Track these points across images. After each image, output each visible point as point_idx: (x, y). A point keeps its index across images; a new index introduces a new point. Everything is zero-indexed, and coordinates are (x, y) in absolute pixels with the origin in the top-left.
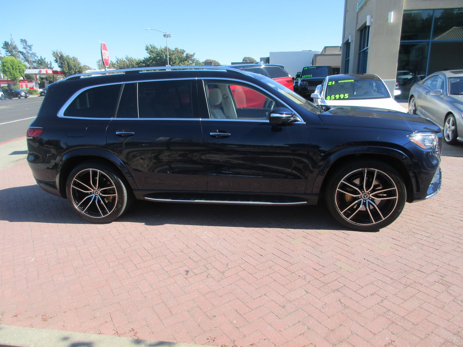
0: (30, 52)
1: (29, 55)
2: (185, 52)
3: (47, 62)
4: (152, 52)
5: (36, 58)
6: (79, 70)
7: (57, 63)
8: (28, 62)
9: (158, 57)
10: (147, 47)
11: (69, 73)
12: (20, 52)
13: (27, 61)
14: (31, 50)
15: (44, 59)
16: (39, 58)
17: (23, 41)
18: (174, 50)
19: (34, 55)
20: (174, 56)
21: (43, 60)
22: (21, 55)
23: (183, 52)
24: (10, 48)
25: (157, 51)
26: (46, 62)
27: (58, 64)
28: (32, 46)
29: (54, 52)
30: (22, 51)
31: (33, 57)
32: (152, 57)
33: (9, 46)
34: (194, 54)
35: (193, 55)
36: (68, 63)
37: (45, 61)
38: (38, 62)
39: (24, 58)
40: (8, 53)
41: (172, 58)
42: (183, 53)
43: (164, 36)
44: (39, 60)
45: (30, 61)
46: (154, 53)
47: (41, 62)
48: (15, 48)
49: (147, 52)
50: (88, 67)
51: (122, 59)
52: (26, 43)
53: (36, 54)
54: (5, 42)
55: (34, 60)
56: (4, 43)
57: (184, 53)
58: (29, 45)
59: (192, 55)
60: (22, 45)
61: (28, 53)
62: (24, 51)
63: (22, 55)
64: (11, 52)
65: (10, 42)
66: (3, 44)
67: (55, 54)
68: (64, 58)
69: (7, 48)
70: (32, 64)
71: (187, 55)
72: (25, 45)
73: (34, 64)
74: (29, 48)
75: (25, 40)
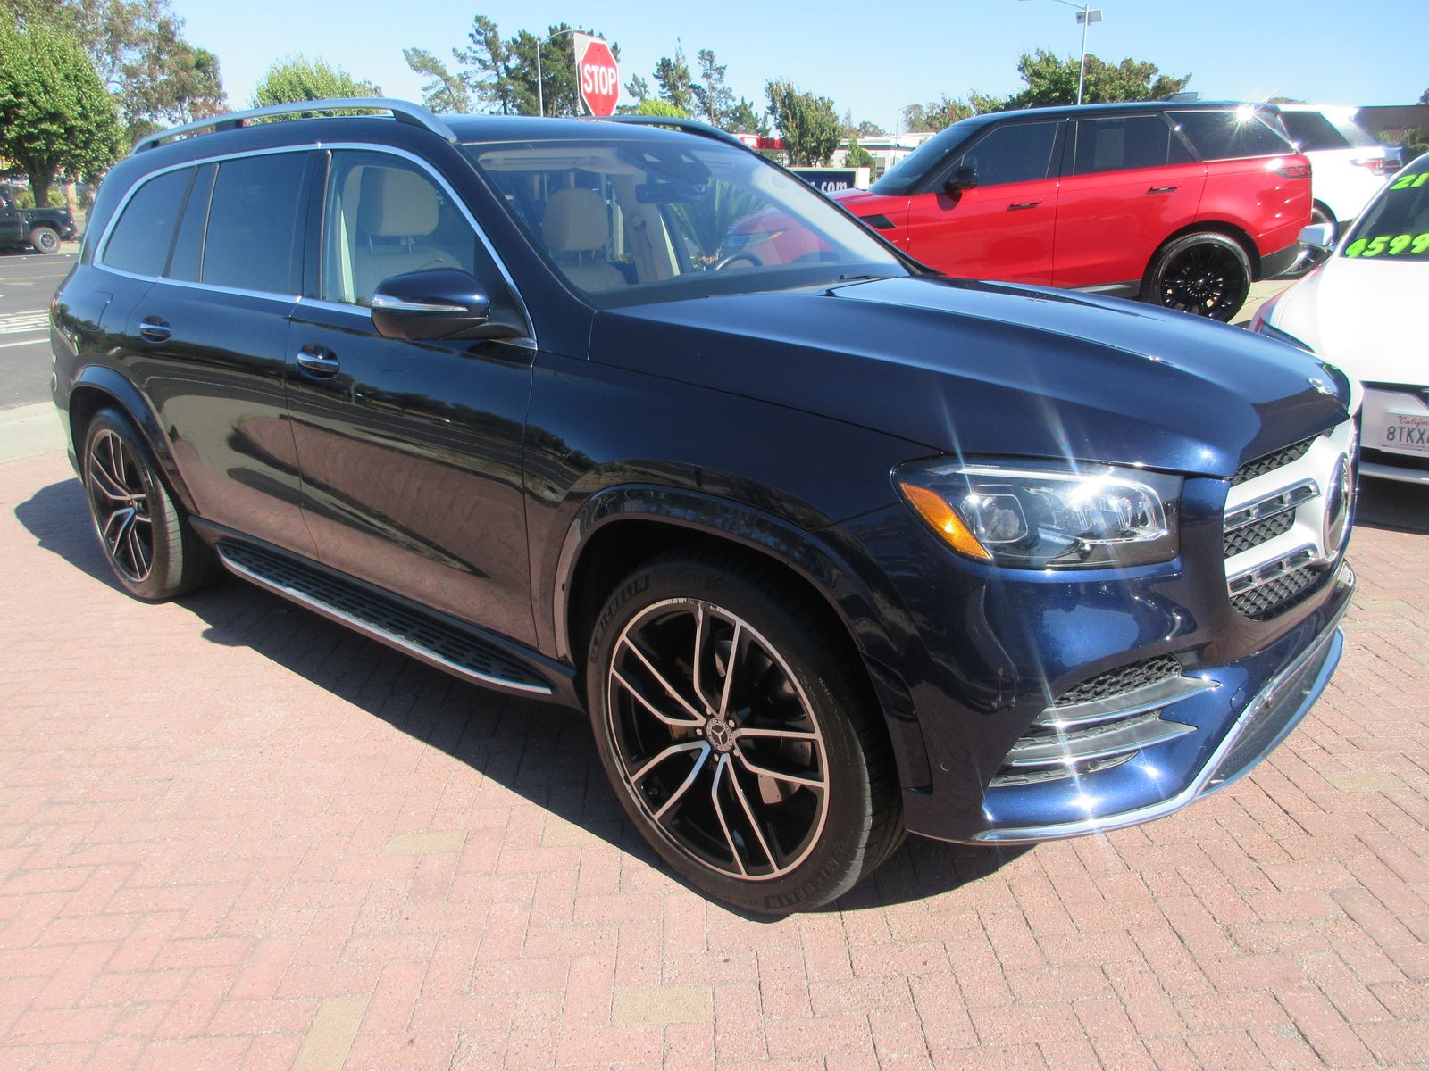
0: (719, 86)
1: (715, 95)
2: (1156, 71)
3: (757, 114)
4: (1037, 74)
5: (730, 103)
6: (830, 138)
7: (773, 117)
8: (710, 115)
9: (1056, 91)
10: (1026, 60)
11: (800, 144)
12: (692, 87)
13: (707, 111)
14: (720, 80)
15: (748, 105)
16: (739, 103)
17: (707, 56)
18: (1118, 65)
19: (726, 93)
20: (1108, 87)
21: (745, 109)
22: (693, 95)
23: (1146, 71)
24: (673, 75)
25: (1054, 73)
26: (754, 114)
27: (776, 118)
28: (724, 68)
29: (771, 85)
30: (699, 84)
31: (723, 100)
32: (1036, 91)
33: (672, 70)
34: (1188, 77)
35: (1185, 82)
36: (802, 117)
37: (751, 112)
38: (734, 115)
39: (702, 103)
40: (665, 90)
41: (1102, 93)
42: (1147, 76)
43: (1079, 17)
44: (737, 109)
45: (715, 110)
46: (1044, 78)
47: (741, 115)
48: (684, 75)
49: (1022, 78)
50: (876, 127)
51: (957, 102)
52: (712, 62)
53: (731, 91)
54: (663, 59)
55: (724, 108)
56: (660, 63)
57: (1151, 76)
58: (718, 66)
59: (1178, 83)
60: (702, 68)
61: (713, 89)
62: (704, 84)
63: (698, 95)
64: (673, 87)
65: (673, 61)
66: (657, 64)
67: (772, 91)
68: (795, 100)
69: (666, 77)
70: (718, 120)
71: (1160, 81)
72: (708, 66)
73: (722, 119)
74: (716, 76)
75: (710, 54)
